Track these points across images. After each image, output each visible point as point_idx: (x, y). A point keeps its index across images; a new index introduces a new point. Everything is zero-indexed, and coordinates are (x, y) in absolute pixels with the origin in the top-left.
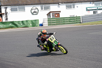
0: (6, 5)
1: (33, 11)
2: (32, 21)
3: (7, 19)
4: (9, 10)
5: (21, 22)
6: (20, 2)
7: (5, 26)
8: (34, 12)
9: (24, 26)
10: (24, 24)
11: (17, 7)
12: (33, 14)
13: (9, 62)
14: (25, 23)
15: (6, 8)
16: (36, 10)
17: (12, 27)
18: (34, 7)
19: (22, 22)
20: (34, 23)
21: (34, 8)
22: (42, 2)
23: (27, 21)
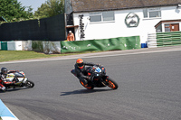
0: (82, 12)
1: (128, 21)
2: (127, 39)
3: (82, 36)
4: (86, 20)
5: (107, 42)
6: (106, 5)
7: (79, 48)
8: (132, 22)
9: (112, 47)
10: (113, 44)
11: (101, 14)
12: (128, 26)
13: (89, 112)
14: (115, 42)
15: (81, 17)
16: (135, 19)
17: (91, 50)
18: (132, 13)
19: (110, 40)
20: (131, 42)
21: (131, 15)
22: (146, 3)
23: (118, 39)
